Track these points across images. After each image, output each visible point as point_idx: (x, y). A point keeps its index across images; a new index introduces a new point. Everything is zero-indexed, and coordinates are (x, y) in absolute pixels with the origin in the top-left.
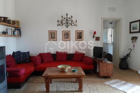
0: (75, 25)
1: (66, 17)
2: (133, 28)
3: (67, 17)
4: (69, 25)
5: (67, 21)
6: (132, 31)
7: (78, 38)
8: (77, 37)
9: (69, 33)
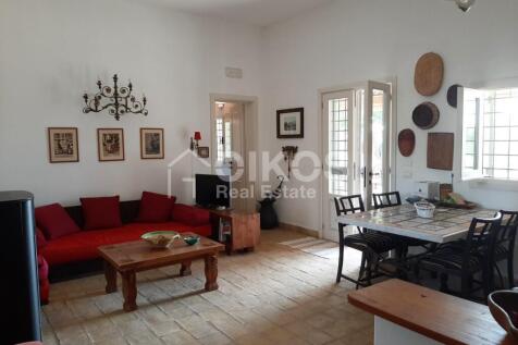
0: (140, 112)
1: (112, 86)
2: (286, 125)
3: (116, 87)
4: (122, 112)
5: (117, 99)
6: (283, 132)
7: (148, 152)
8: (147, 149)
9: (120, 137)
